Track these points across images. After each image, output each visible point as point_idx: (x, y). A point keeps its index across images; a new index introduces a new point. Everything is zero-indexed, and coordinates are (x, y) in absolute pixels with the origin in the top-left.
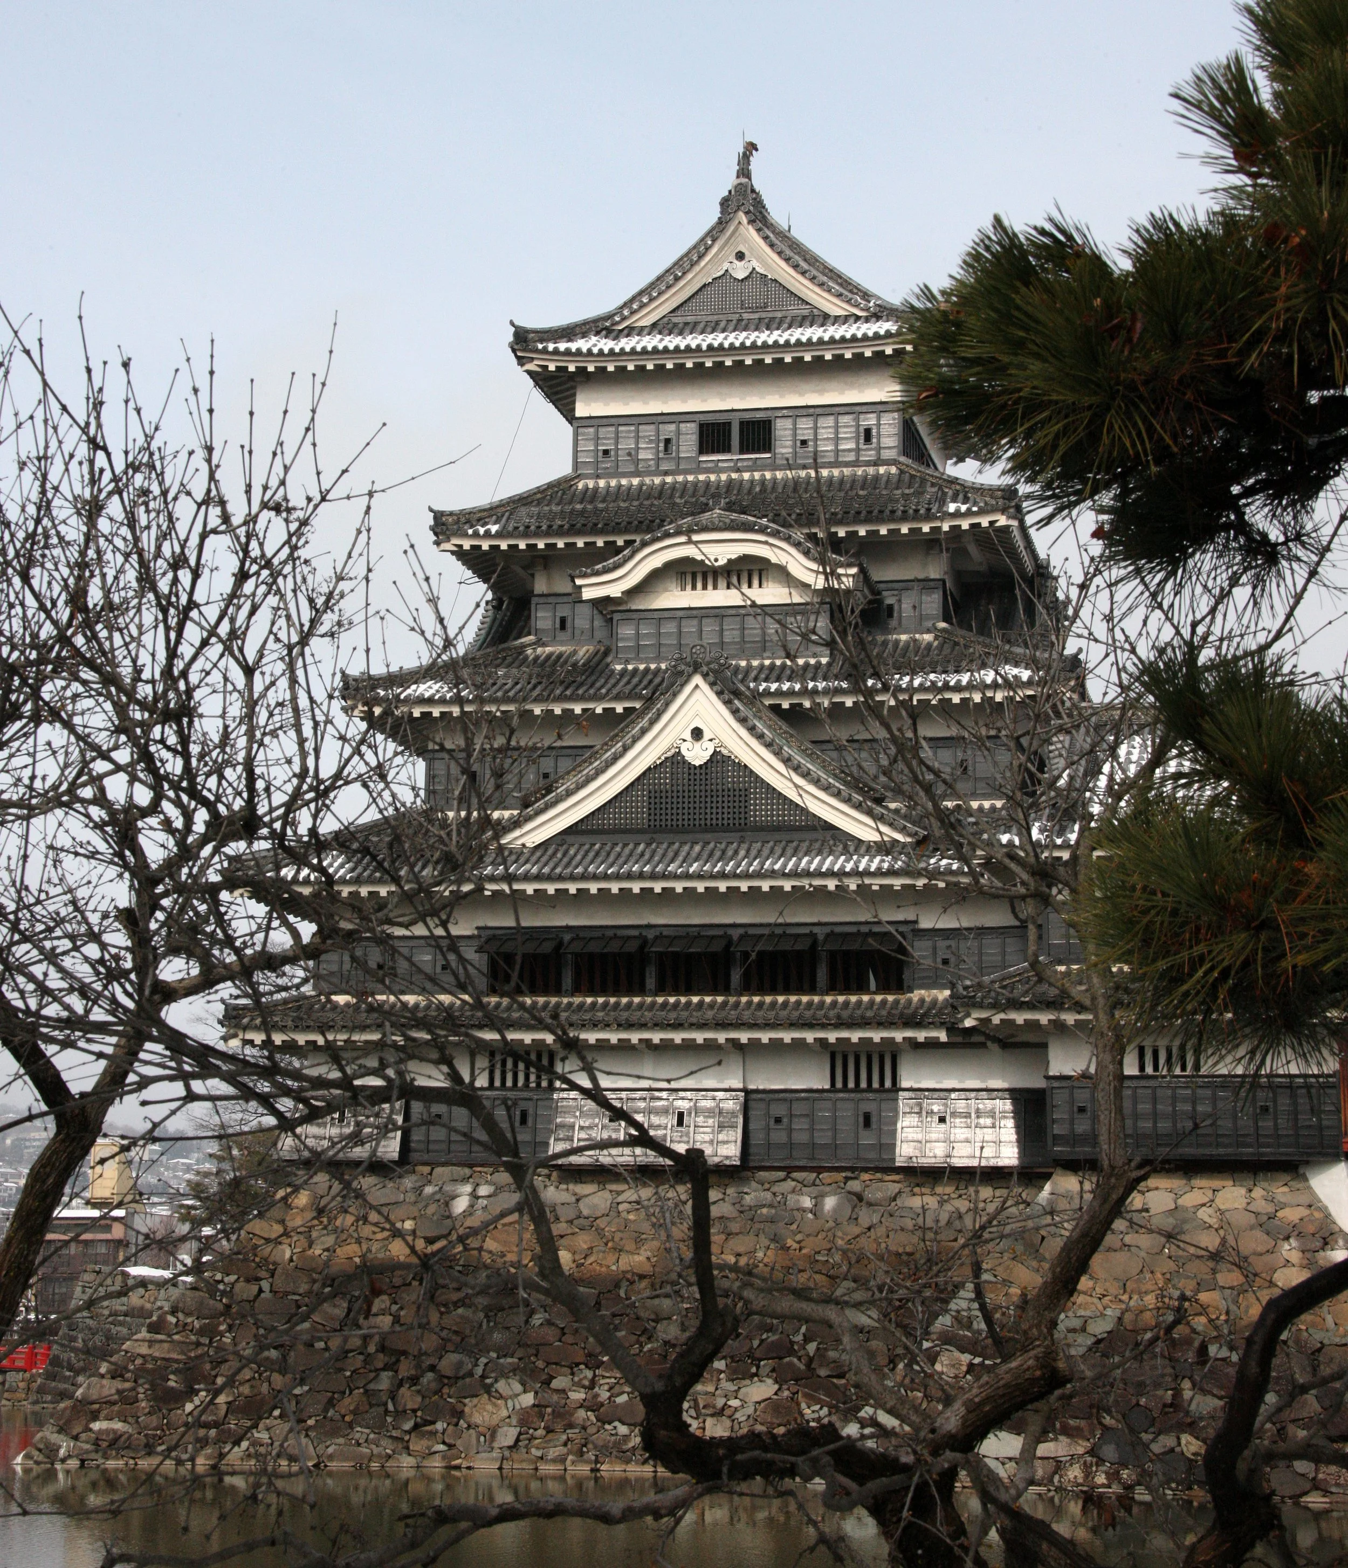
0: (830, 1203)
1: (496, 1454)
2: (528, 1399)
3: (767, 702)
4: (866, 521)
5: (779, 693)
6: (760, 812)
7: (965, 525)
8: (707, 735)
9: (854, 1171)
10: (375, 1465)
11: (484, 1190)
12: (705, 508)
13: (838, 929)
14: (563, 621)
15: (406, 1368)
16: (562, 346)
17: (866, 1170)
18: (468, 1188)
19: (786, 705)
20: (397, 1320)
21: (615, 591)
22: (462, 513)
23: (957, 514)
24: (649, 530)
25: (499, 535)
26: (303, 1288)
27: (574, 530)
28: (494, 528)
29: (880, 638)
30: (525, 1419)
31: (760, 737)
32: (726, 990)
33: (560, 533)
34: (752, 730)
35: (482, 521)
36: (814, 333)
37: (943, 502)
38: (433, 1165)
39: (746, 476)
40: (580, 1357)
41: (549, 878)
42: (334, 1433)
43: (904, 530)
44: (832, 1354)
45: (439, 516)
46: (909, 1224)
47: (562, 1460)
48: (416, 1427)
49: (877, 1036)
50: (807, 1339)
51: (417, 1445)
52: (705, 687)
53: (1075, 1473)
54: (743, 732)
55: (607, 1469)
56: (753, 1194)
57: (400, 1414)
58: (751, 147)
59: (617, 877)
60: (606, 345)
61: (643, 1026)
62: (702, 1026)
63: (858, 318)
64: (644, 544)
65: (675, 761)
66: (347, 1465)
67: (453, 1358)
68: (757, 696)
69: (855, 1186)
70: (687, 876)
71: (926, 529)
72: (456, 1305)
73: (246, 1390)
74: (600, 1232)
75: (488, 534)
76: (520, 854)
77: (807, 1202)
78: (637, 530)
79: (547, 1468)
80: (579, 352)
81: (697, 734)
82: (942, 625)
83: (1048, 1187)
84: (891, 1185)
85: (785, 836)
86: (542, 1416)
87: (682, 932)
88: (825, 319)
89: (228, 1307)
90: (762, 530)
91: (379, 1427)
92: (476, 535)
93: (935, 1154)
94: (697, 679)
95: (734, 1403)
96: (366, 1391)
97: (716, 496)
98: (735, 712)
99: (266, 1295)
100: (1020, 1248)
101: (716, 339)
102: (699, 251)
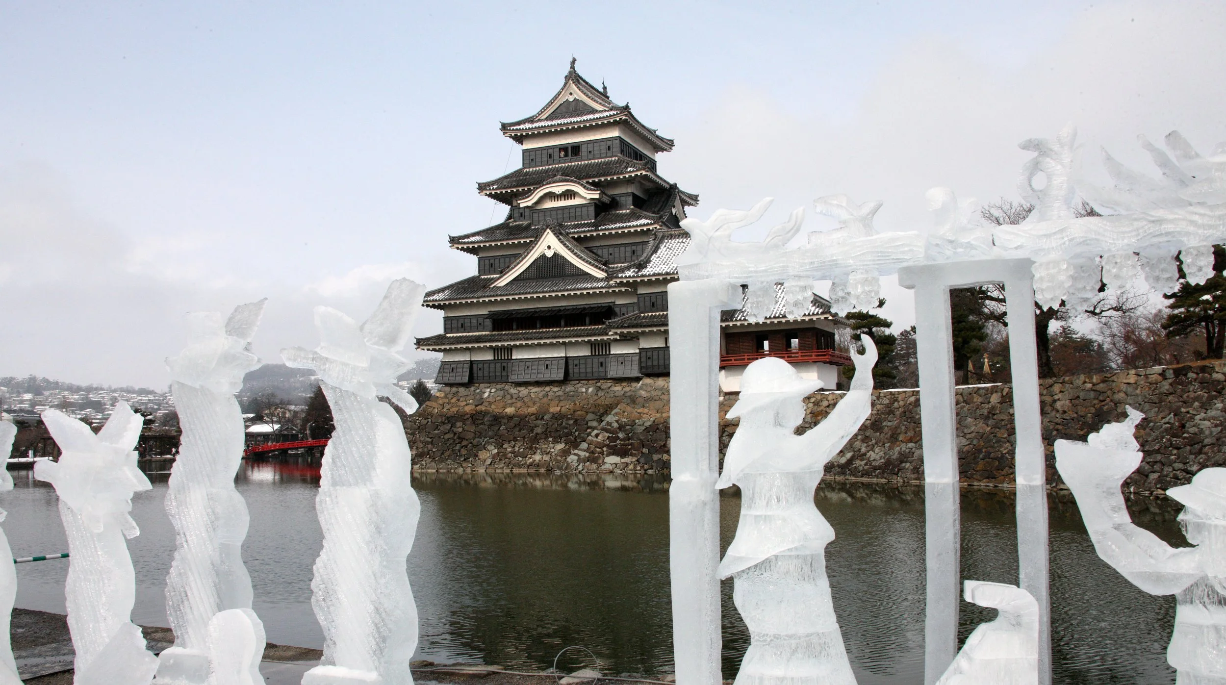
0: (590, 390)
1: (485, 467)
2: (496, 451)
3: (571, 236)
4: (603, 176)
5: (574, 233)
6: (568, 271)
7: (633, 175)
8: (552, 247)
9: (599, 380)
10: (452, 471)
11: (493, 390)
12: (555, 175)
13: (592, 306)
14: (521, 214)
15: (464, 443)
16: (515, 128)
17: (601, 379)
18: (489, 390)
19: (576, 236)
20: (463, 429)
21: (530, 204)
22: (486, 183)
23: (630, 172)
24: (539, 183)
25: (497, 189)
26: (440, 420)
27: (518, 186)
28: (495, 187)
29: (614, 212)
30: (494, 457)
31: (567, 247)
32: (559, 326)
33: (514, 187)
34: (564, 245)
35: (493, 185)
36: (591, 116)
37: (627, 168)
38: (479, 383)
39: (573, 164)
40: (512, 438)
41: (503, 295)
42: (442, 462)
43: (615, 178)
44: (582, 435)
45: (479, 184)
46: (612, 395)
47: (502, 468)
48: (465, 460)
49: (599, 338)
50: (576, 431)
51: (464, 465)
52: (550, 232)
53: (631, 467)
54: (562, 246)
55: (516, 470)
56: (569, 388)
57: (461, 456)
58: (574, 61)
59: (523, 294)
60: (530, 126)
61: (531, 339)
62: (548, 338)
63: (605, 111)
64: (537, 188)
65: (543, 256)
66: (444, 471)
67: (477, 440)
68: (568, 234)
69: (599, 384)
70: (543, 292)
71: (621, 177)
72: (480, 424)
73: (420, 450)
74: (524, 402)
75: (493, 189)
76: (498, 288)
77: (584, 390)
78: (536, 184)
79: (498, 471)
80: (520, 129)
81: (549, 247)
82: (632, 207)
83: (641, 382)
84: (609, 383)
85: (576, 278)
86: (498, 456)
87: (546, 309)
88: (596, 111)
89: (419, 427)
90: (572, 181)
91: (454, 460)
92: (490, 189)
93: (620, 374)
94: (548, 230)
95: (552, 450)
96: (453, 450)
97: (558, 171)
98: (559, 240)
99: (429, 423)
100: (629, 401)
101: (559, 122)
102: (559, 94)
